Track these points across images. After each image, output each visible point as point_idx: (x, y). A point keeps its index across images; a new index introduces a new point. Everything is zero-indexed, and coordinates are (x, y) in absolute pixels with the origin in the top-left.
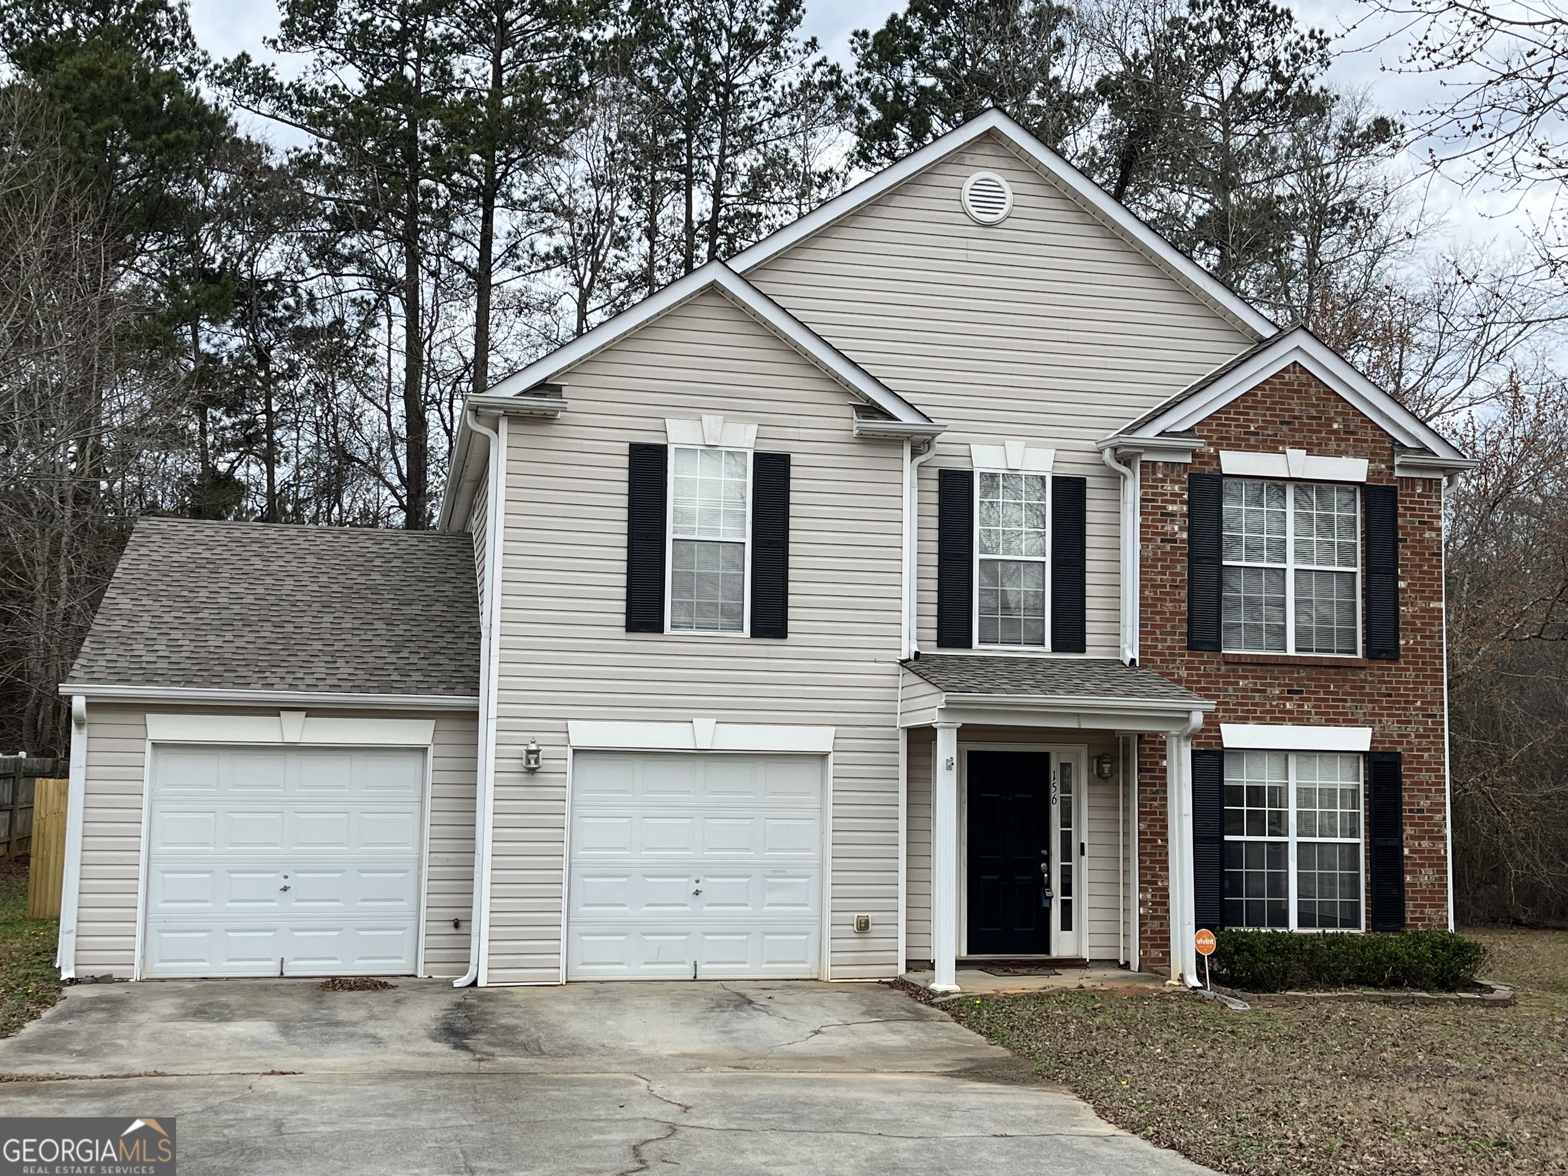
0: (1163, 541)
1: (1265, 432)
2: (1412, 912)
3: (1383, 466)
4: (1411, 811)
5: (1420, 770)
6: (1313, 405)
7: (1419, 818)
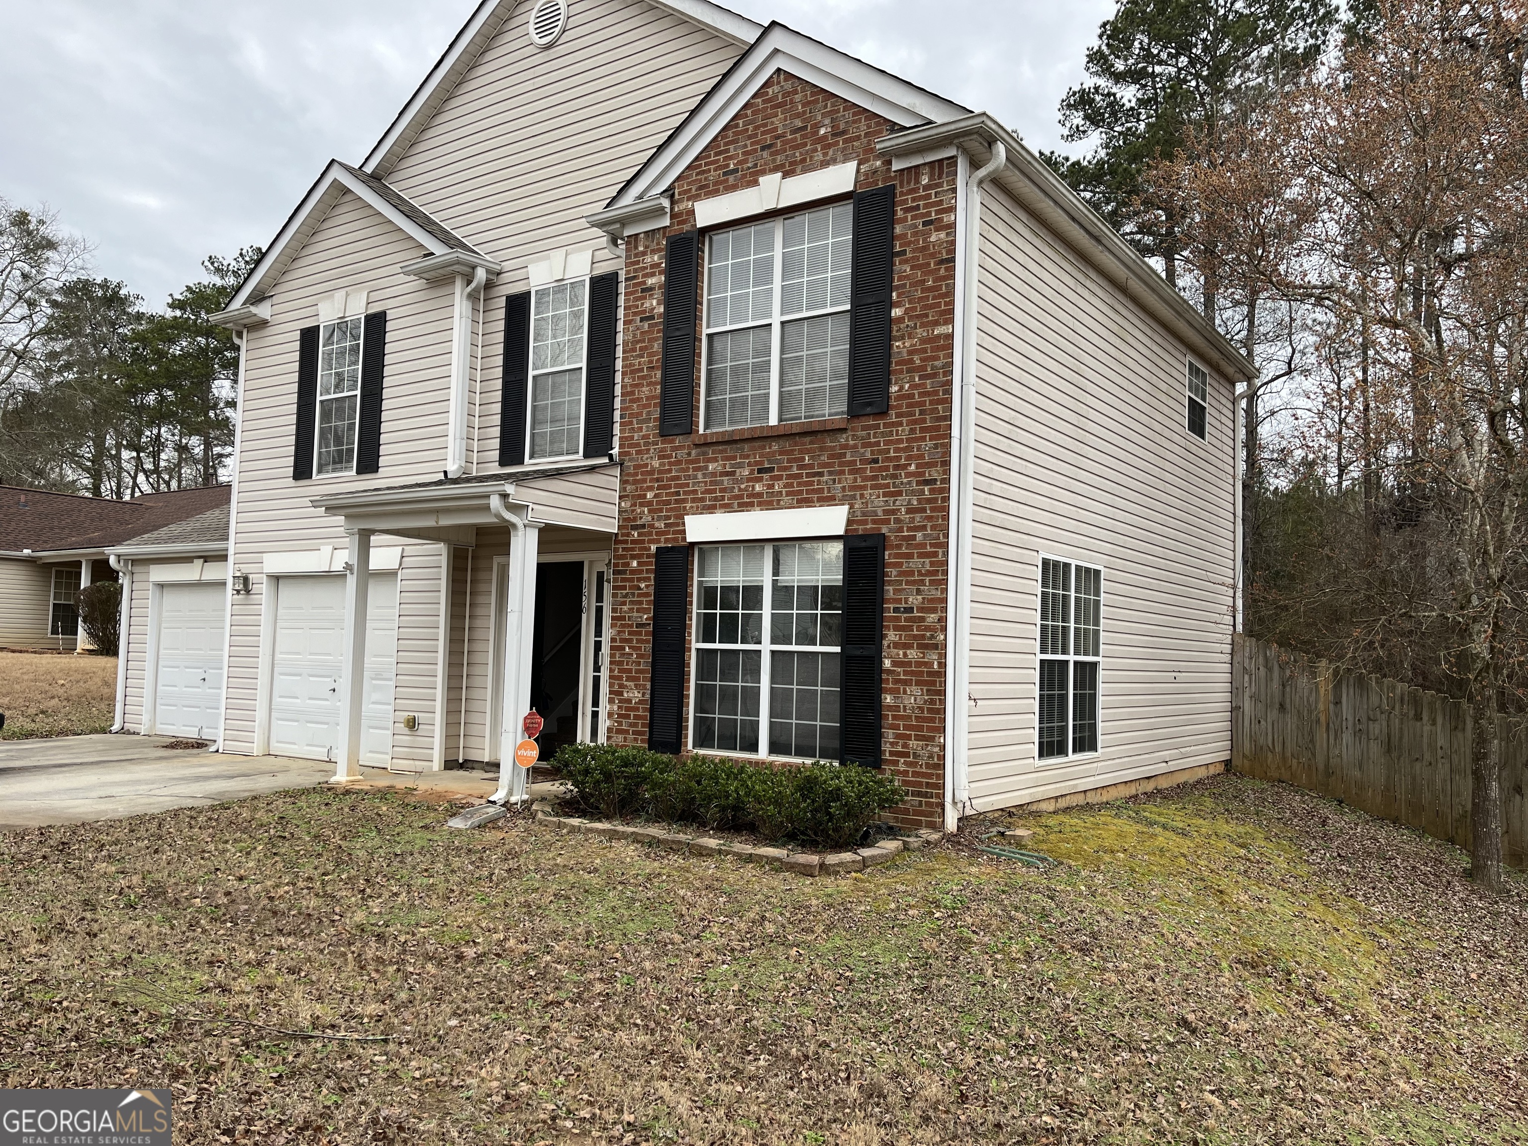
0: (642, 320)
1: (745, 166)
2: (892, 744)
3: (878, 163)
4: (896, 610)
5: (909, 556)
6: (798, 115)
7: (906, 620)
